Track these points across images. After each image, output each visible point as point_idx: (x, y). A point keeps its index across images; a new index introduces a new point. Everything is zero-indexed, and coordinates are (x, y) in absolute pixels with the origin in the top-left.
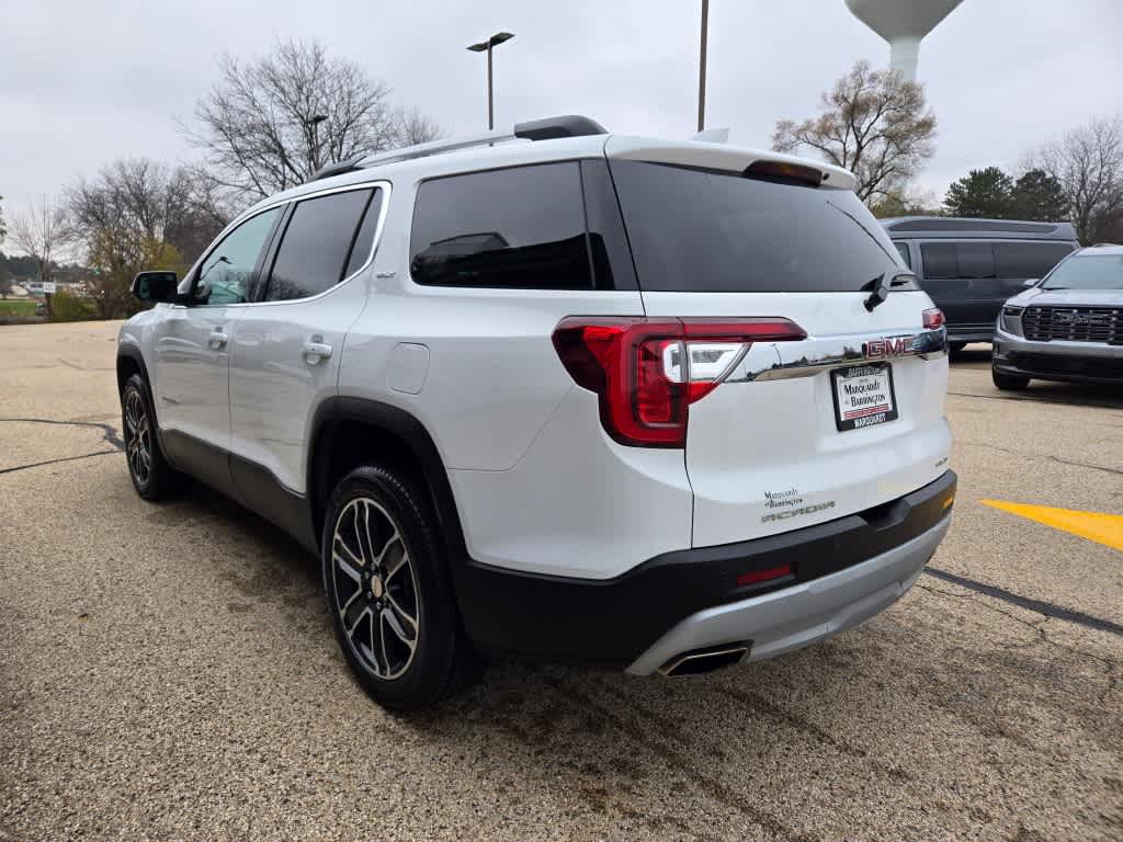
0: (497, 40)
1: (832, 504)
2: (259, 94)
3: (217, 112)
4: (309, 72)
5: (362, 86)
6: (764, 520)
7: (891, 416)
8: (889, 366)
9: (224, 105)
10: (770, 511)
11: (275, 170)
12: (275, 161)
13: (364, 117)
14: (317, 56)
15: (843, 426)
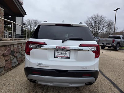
0: (117, 9)
1: (49, 67)
2: (91, 20)
3: (86, 22)
4: (96, 16)
5: (103, 17)
6: (37, 66)
7: (69, 58)
8: (70, 51)
9: (87, 21)
10: (37, 65)
11: (92, 28)
12: (92, 27)
13: (103, 21)
14: (98, 15)
15: (55, 57)
